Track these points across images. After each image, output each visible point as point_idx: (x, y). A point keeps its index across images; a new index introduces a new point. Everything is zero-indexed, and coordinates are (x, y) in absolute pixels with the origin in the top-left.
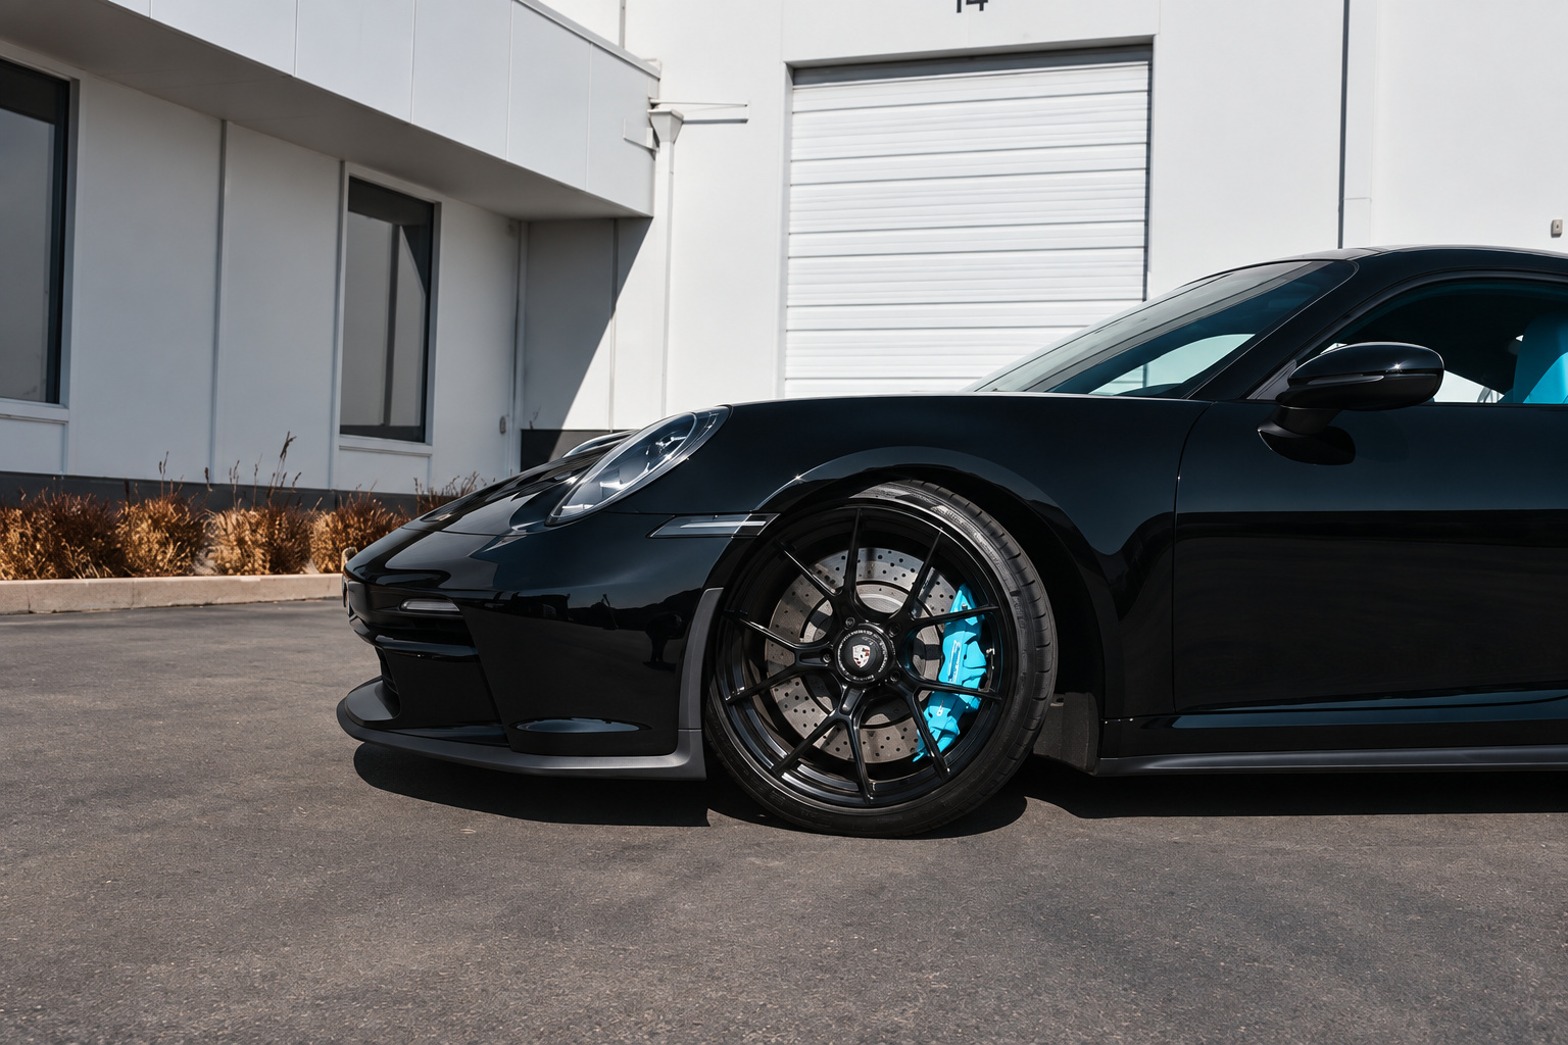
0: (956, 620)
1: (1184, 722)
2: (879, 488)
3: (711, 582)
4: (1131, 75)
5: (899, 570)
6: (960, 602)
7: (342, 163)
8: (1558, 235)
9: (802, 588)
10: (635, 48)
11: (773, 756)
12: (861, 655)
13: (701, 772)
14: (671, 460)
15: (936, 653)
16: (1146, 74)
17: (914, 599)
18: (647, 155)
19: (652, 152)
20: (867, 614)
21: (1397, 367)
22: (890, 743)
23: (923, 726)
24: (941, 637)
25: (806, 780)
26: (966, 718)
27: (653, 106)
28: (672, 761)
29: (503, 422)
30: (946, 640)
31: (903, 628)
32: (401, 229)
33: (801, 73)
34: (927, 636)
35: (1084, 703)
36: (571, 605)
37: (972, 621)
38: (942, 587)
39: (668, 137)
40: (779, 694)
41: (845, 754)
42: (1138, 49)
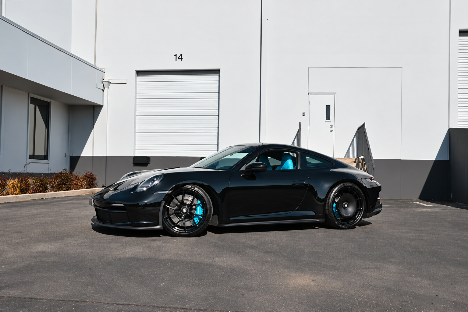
0: (198, 205)
1: (231, 219)
2: (187, 186)
3: (163, 200)
4: (215, 77)
5: (189, 198)
6: (199, 202)
7: (29, 94)
8: (304, 115)
9: (175, 200)
10: (98, 65)
11: (172, 226)
12: (184, 211)
13: (162, 229)
14: (156, 182)
15: (196, 209)
16: (218, 76)
17: (192, 202)
18: (102, 90)
19: (103, 90)
20: (185, 204)
21: (261, 166)
22: (188, 224)
23: (194, 221)
24: (196, 208)
25: (177, 229)
26: (200, 219)
27: (103, 79)
28: (158, 227)
29: (65, 154)
30: (197, 208)
31: (191, 206)
32: (37, 106)
33: (139, 73)
34: (194, 207)
35: (216, 216)
36: (139, 204)
37: (201, 205)
38: (196, 199)
39: (107, 87)
40: (171, 217)
41: (183, 225)
42: (217, 72)
